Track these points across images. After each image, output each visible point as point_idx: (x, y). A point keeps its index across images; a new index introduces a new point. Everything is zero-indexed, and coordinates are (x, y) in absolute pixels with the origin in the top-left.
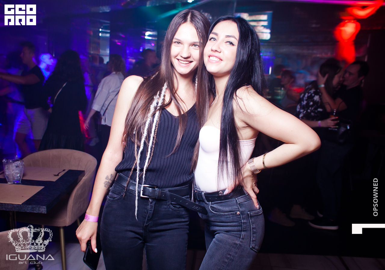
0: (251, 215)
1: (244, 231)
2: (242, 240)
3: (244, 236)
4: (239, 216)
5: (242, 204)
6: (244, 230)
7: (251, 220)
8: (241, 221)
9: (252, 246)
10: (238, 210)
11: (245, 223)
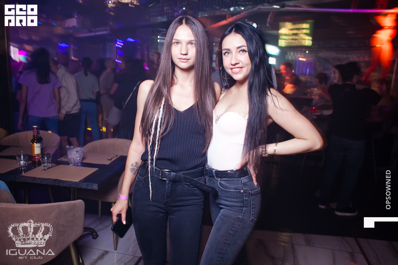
0: (252, 193)
1: (246, 207)
2: (244, 214)
3: (245, 211)
4: (242, 194)
5: (246, 184)
6: (246, 205)
7: (252, 197)
8: (243, 199)
9: (252, 219)
10: (242, 188)
11: (247, 200)
